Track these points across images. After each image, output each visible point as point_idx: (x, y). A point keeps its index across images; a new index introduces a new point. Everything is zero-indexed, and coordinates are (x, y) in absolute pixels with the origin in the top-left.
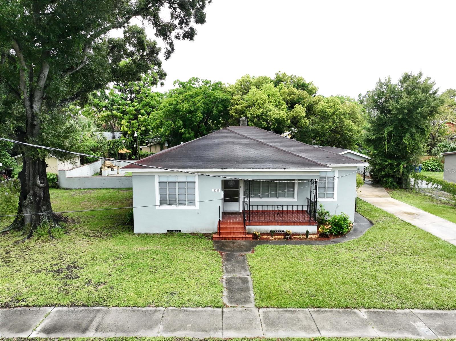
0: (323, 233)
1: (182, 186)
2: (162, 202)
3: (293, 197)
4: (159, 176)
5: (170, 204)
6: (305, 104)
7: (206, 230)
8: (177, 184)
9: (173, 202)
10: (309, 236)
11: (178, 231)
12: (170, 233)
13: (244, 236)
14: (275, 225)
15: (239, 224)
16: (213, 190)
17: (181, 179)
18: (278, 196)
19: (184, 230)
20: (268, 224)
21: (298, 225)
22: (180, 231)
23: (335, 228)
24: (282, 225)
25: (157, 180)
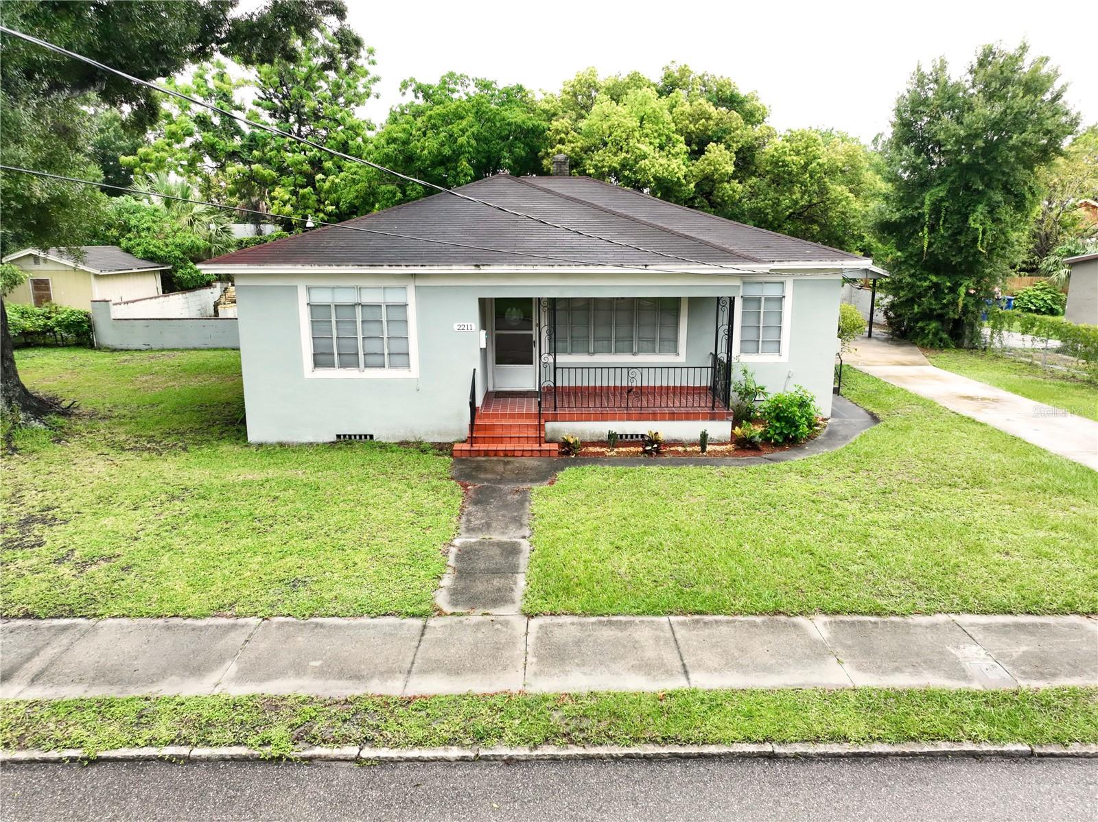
0: (745, 439)
1: (370, 314)
2: (321, 359)
3: (676, 352)
4: (309, 289)
5: (343, 365)
6: (735, 145)
7: (440, 434)
8: (359, 310)
9: (349, 360)
10: (709, 448)
11: (366, 436)
12: (345, 441)
13: (536, 447)
14: (621, 419)
15: (528, 416)
16: (456, 328)
17: (368, 297)
18: (635, 349)
19: (382, 434)
20: (603, 418)
21: (681, 419)
22: (371, 437)
23: (778, 425)
24: (639, 419)
25: (303, 298)
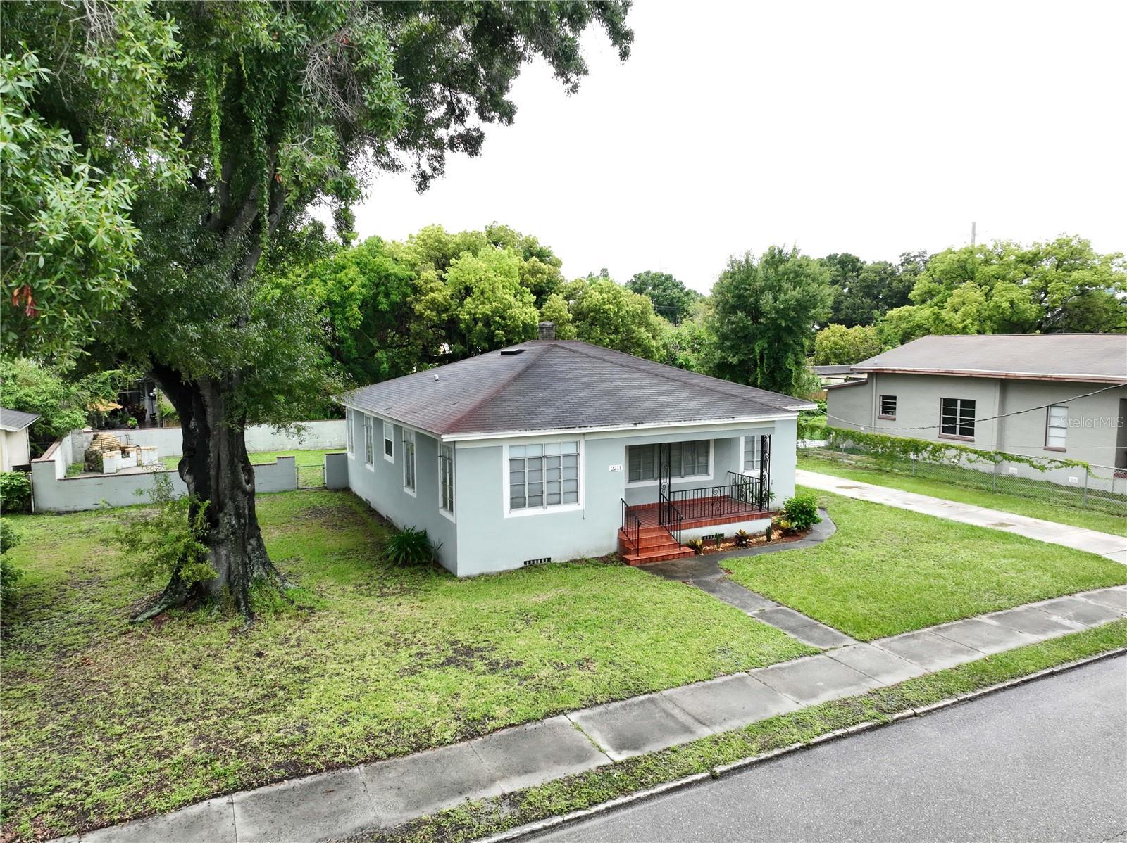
0: (789, 529)
1: (554, 463)
2: (517, 503)
4: (511, 446)
5: (531, 505)
7: (597, 551)
8: (544, 461)
9: (537, 501)
11: (545, 560)
12: (532, 567)
13: (676, 551)
14: (710, 525)
15: (654, 530)
16: (610, 469)
17: (550, 451)
18: (682, 473)
19: (557, 557)
20: (700, 525)
22: (549, 559)
23: (803, 517)
24: (720, 524)
25: (506, 455)
